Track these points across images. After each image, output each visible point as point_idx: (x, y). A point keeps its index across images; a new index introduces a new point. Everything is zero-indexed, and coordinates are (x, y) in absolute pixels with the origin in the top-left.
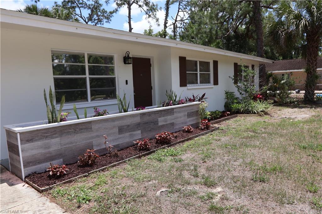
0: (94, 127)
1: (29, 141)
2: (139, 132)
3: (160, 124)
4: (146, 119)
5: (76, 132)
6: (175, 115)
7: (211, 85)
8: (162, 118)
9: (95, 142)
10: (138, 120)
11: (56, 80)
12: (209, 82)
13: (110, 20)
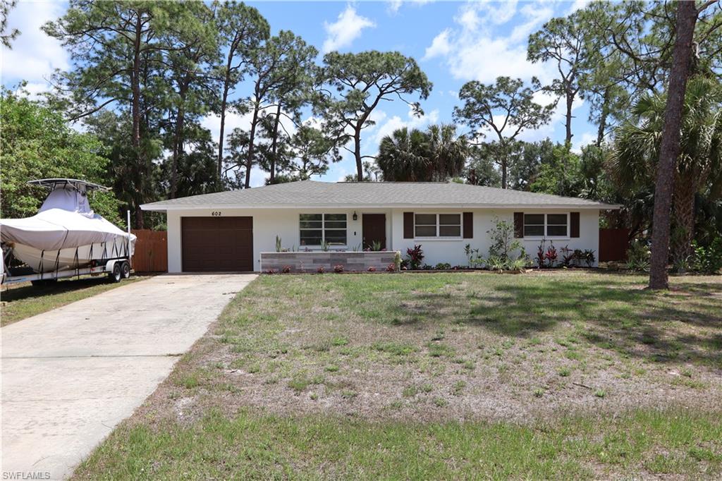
0: (297, 257)
1: (265, 258)
2: (329, 265)
3: (348, 262)
4: (335, 257)
5: (286, 258)
6: (366, 258)
7: (460, 238)
8: (351, 259)
9: (297, 265)
10: (329, 257)
11: (301, 231)
12: (459, 235)
13: (550, 120)
